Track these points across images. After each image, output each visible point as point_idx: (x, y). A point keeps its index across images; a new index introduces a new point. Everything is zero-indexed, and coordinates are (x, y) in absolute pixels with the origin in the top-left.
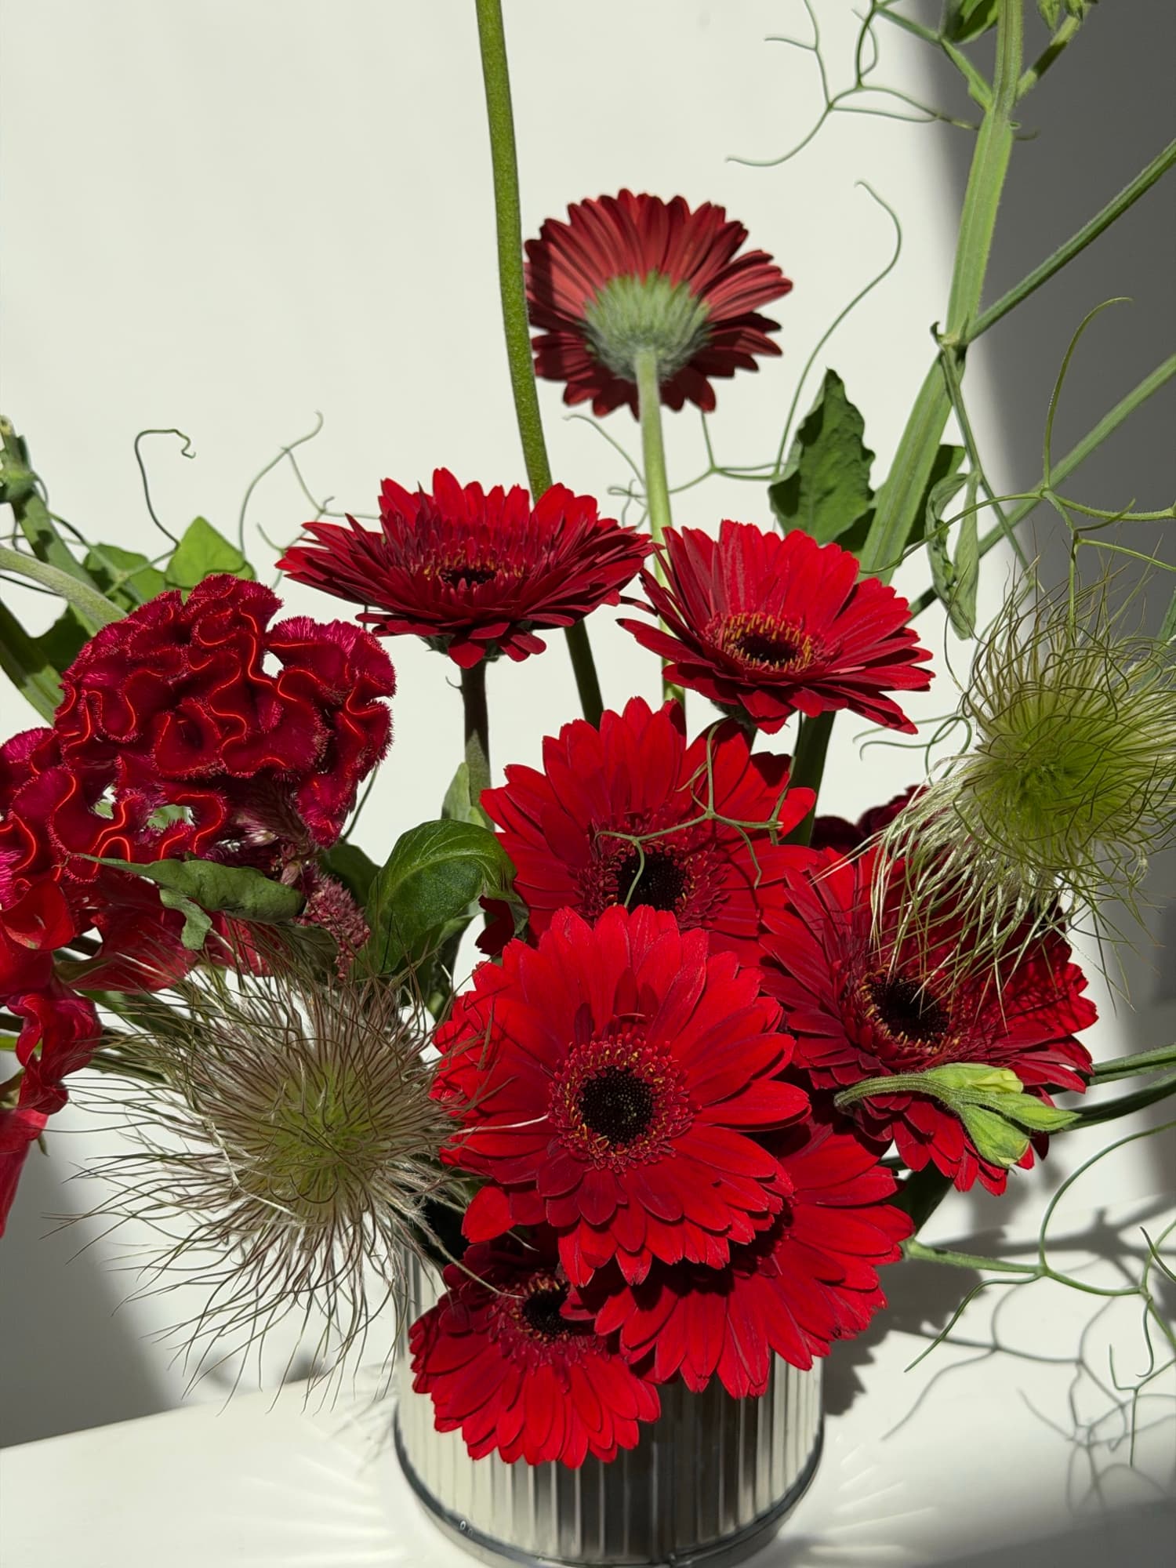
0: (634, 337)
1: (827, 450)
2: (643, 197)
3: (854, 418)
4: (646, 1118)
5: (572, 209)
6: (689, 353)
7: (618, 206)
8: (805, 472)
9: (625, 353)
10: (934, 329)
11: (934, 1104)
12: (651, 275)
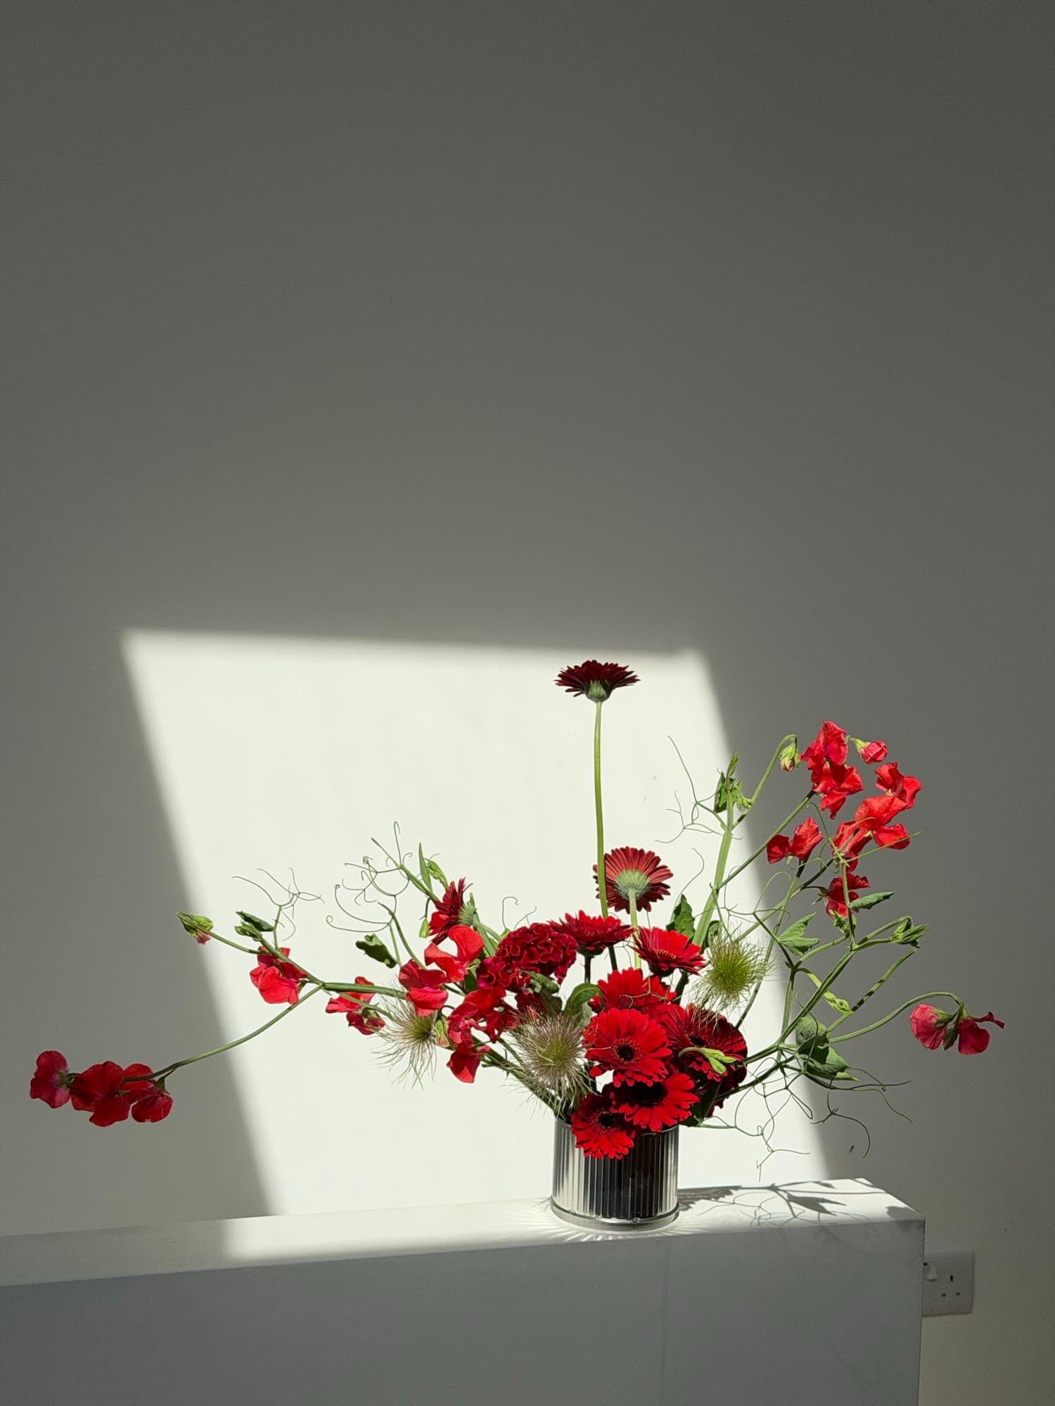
0: (629, 886)
1: (682, 918)
2: (632, 849)
3: (689, 908)
4: (633, 1056)
5: (613, 851)
6: (644, 892)
7: (625, 851)
8: (676, 923)
9: (626, 891)
10: (710, 885)
11: (701, 1055)
12: (634, 870)
